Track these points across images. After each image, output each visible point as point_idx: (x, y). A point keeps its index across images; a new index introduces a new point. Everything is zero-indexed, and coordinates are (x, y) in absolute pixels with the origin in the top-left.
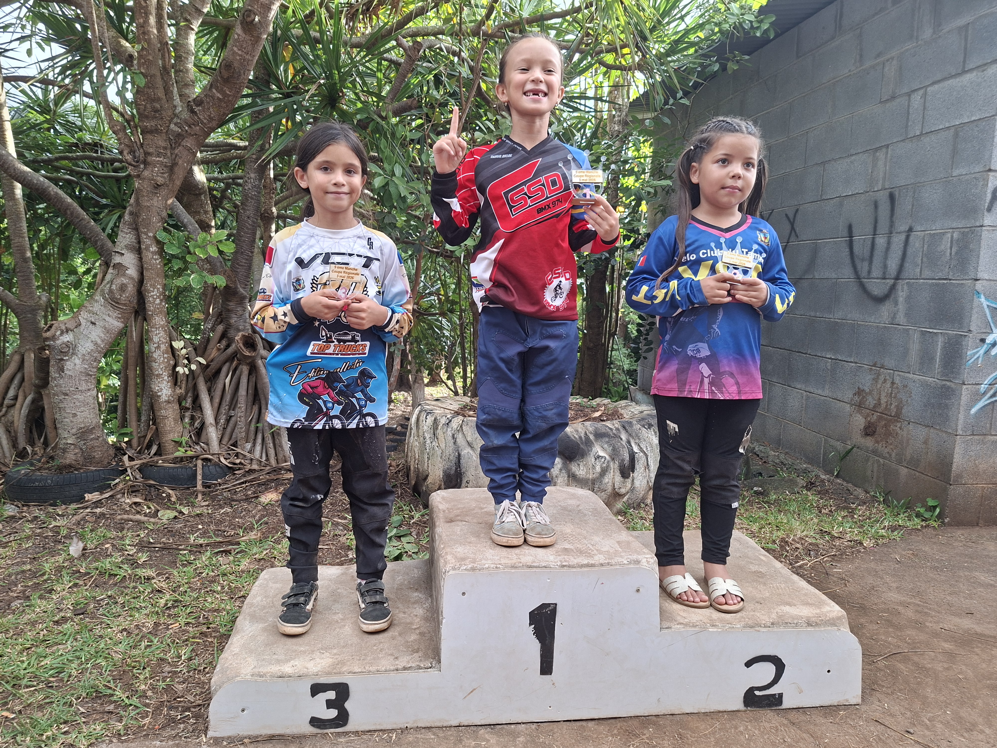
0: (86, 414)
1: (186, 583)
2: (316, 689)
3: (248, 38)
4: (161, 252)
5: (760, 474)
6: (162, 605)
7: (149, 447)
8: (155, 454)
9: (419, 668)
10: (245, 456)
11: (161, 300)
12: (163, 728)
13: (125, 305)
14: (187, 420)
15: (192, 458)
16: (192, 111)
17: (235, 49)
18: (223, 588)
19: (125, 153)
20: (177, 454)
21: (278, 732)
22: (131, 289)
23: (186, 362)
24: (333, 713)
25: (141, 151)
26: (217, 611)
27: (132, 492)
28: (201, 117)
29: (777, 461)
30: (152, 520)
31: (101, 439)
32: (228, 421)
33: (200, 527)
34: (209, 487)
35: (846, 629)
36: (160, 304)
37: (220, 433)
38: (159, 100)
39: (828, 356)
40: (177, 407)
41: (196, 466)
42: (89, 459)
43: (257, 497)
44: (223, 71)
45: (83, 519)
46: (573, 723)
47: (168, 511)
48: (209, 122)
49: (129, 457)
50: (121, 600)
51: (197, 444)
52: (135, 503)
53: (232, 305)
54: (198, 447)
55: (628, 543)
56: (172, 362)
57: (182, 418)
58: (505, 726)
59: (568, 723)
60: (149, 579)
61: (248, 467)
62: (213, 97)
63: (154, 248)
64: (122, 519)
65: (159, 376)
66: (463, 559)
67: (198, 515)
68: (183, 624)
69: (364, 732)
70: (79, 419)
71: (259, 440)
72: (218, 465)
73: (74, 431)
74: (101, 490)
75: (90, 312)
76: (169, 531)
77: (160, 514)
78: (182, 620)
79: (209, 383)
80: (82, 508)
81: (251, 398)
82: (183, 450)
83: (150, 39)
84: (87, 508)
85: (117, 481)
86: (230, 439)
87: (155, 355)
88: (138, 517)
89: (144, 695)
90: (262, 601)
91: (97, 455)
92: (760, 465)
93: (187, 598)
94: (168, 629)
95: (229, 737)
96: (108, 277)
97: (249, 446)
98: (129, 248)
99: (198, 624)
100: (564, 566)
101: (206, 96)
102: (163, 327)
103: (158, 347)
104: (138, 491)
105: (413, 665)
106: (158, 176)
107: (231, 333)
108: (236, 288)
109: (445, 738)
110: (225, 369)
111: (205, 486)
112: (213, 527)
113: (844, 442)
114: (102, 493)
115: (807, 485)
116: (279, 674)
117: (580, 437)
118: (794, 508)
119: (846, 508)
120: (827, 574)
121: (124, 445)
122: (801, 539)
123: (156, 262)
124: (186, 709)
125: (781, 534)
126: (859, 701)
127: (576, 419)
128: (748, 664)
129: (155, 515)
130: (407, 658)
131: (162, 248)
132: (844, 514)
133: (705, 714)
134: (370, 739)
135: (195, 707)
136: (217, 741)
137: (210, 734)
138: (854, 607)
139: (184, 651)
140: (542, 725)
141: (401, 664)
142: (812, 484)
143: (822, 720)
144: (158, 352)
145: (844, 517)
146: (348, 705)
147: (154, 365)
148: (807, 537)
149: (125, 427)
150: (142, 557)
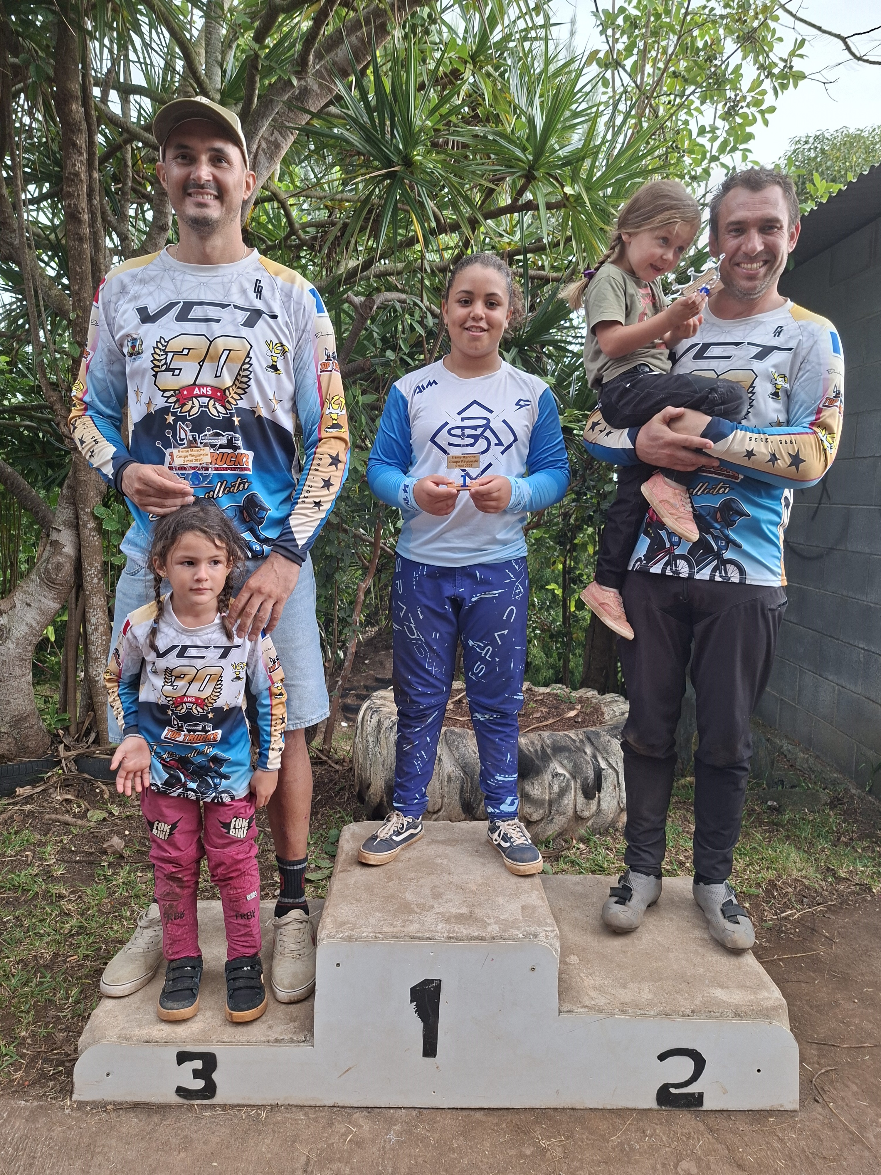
0: (20, 701)
1: (97, 905)
2: (183, 1057)
4: (100, 529)
5: (782, 782)
6: (66, 931)
7: (87, 733)
8: (93, 742)
9: (292, 1041)
11: (99, 579)
12: (33, 1084)
13: (61, 585)
18: (133, 912)
21: (143, 1100)
22: (68, 568)
24: (199, 1084)
27: (66, 786)
29: (805, 766)
30: (79, 822)
31: (35, 727)
33: (127, 833)
35: (782, 1024)
36: (99, 583)
42: (22, 749)
45: (11, 817)
46: (459, 1112)
47: (98, 812)
49: (65, 746)
50: (26, 923)
52: (66, 800)
55: (534, 908)
58: (383, 1110)
59: (454, 1112)
60: (61, 897)
63: (91, 525)
64: (50, 819)
65: (96, 659)
66: (343, 924)
67: (127, 817)
68: (81, 956)
69: (232, 1106)
70: (13, 706)
73: (8, 718)
74: (33, 783)
75: (25, 592)
76: (94, 837)
77: (89, 814)
78: (82, 951)
80: (13, 804)
83: (86, 305)
84: (16, 804)
85: (49, 774)
87: (93, 638)
88: (67, 818)
89: (22, 1043)
91: (32, 744)
93: (94, 924)
94: (65, 962)
95: (94, 1102)
96: (46, 555)
98: (68, 524)
99: (97, 958)
100: (451, 938)
102: (101, 607)
103: (96, 629)
104: (72, 785)
105: (286, 1037)
109: (316, 1120)
112: (139, 834)
113: (877, 751)
114: (34, 787)
115: (832, 802)
116: (147, 1038)
117: (536, 751)
118: (806, 832)
119: (870, 836)
120: (813, 930)
121: (61, 732)
122: (796, 880)
123: (94, 539)
124: (61, 1063)
125: (770, 875)
126: (797, 1107)
127: (546, 719)
128: (662, 1057)
129: (83, 815)
130: (281, 1028)
131: (100, 524)
132: (866, 844)
133: (611, 1111)
134: (236, 1116)
135: (70, 1061)
136: (81, 1105)
137: (75, 1097)
138: (835, 976)
139: (74, 991)
140: (424, 1111)
141: (273, 1035)
142: (839, 800)
143: (747, 1128)
144: (96, 634)
145: (864, 849)
146: (215, 1076)
147: (92, 648)
148: (805, 877)
149: (65, 711)
150: (59, 868)
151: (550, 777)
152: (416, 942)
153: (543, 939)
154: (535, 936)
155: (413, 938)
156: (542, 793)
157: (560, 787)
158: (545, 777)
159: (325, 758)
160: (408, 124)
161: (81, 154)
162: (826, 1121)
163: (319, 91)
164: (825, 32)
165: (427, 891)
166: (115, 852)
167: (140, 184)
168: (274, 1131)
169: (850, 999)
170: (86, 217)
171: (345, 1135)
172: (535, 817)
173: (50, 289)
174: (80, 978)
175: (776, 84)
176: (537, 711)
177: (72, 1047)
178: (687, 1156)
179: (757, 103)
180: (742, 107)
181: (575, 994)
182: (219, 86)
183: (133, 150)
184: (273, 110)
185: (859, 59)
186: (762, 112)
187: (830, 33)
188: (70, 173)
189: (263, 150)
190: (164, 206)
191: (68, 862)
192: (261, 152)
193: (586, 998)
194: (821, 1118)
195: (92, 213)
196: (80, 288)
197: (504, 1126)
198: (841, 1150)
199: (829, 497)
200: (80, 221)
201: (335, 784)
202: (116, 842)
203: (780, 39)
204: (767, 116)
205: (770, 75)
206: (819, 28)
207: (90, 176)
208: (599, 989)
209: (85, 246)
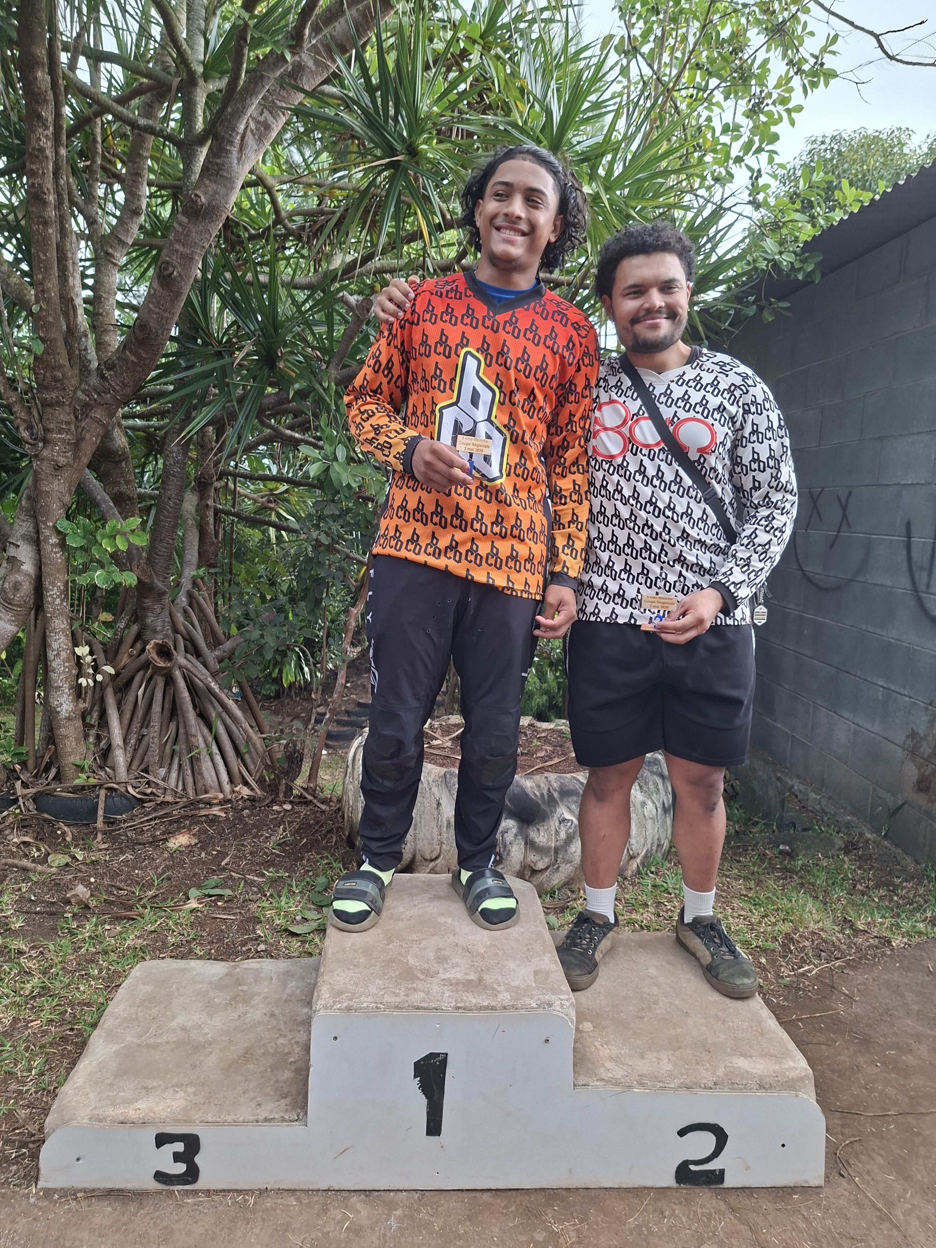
1: (61, 962)
2: (162, 1140)
3: (165, 293)
4: (63, 545)
5: (794, 825)
6: (27, 993)
7: (47, 769)
8: (53, 781)
9: (283, 1120)
10: (157, 784)
11: (62, 600)
13: (19, 606)
14: (91, 739)
15: (95, 786)
16: (102, 377)
17: (151, 306)
18: (100, 971)
19: (21, 429)
20: (77, 782)
21: (118, 1186)
22: (27, 587)
23: (91, 671)
24: (181, 1168)
25: (40, 426)
26: (88, 1005)
27: (23, 827)
28: (113, 383)
29: (818, 807)
30: (39, 868)
32: (140, 740)
33: (92, 880)
34: (112, 823)
35: (809, 1096)
36: (61, 604)
37: (129, 755)
38: (61, 366)
39: (880, 683)
40: (79, 724)
41: (98, 796)
43: (166, 840)
44: (137, 331)
46: (465, 1193)
47: (60, 856)
48: (122, 389)
49: (23, 782)
51: (102, 768)
52: (24, 843)
53: (148, 602)
54: (102, 773)
55: (548, 973)
56: (74, 672)
57: (86, 736)
58: (383, 1194)
59: (459, 1193)
60: (20, 953)
61: (159, 800)
62: (126, 360)
63: (54, 540)
64: (6, 864)
65: (58, 688)
66: (341, 993)
67: (93, 862)
68: (44, 1021)
69: (217, 1192)
71: (175, 766)
72: (126, 796)
76: (56, 884)
77: (50, 859)
78: (46, 1015)
79: (119, 695)
81: (167, 713)
82: (83, 776)
83: (50, 298)
85: (5, 813)
86: (141, 763)
87: (54, 664)
88: (25, 863)
90: (124, 1010)
92: (796, 811)
93: (58, 984)
94: (26, 1027)
95: (62, 1189)
97: (162, 772)
98: (27, 539)
99: (62, 1023)
100: (459, 1008)
101: (118, 358)
102: (63, 631)
103: (58, 655)
104: (30, 826)
105: (277, 1116)
106: (58, 455)
107: (148, 634)
108: (152, 583)
109: (309, 1205)
110: (137, 679)
111: (109, 822)
112: (106, 881)
113: (894, 795)
115: (846, 847)
116: (121, 1118)
117: (542, 795)
118: (821, 880)
119: (887, 884)
120: (833, 987)
121: (18, 767)
122: (813, 933)
123: (56, 556)
124: (24, 1145)
125: (786, 927)
126: (821, 1182)
127: (551, 759)
128: (682, 1133)
129: (43, 860)
130: (271, 1105)
131: (64, 540)
132: (882, 892)
133: (628, 1190)
134: (221, 1203)
135: (34, 1142)
136: (48, 1193)
137: (41, 1184)
138: (856, 1038)
139: (37, 1062)
140: (427, 1194)
141: (263, 1114)
142: (853, 844)
143: (770, 1206)
144: (58, 661)
145: (881, 898)
146: (198, 1159)
147: (53, 676)
148: (822, 930)
149: (21, 744)
150: (17, 920)
151: (557, 823)
152: (422, 1013)
153: (558, 1008)
154: (550, 1005)
155: (418, 1008)
156: (548, 840)
157: (567, 833)
158: (552, 823)
159: (310, 798)
160: (413, 109)
161: (47, 128)
162: (852, 1198)
163: (314, 68)
164: (857, 27)
165: (431, 955)
166: (80, 902)
167: (110, 162)
168: (263, 1220)
169: (873, 1063)
170: (51, 198)
171: (341, 1222)
172: (540, 865)
173: (9, 277)
174: (43, 1046)
175: (806, 82)
176: (542, 750)
177: (37, 1128)
178: (709, 1239)
179: (784, 101)
180: (767, 105)
181: (590, 1065)
182: (201, 57)
183: (103, 124)
184: (263, 87)
185: (892, 58)
186: (789, 111)
187: (862, 29)
188: (34, 149)
189: (252, 131)
190: (137, 188)
191: (27, 913)
192: (249, 133)
193: (602, 1070)
194: (847, 1194)
195: (59, 194)
196: (44, 278)
197: (513, 1208)
198: (868, 1229)
199: (849, 526)
200: (45, 203)
201: (321, 826)
202: (81, 890)
203: (812, 34)
204: (794, 115)
205: (799, 71)
206: (852, 24)
207: (57, 153)
208: (615, 1059)
209: (50, 231)
